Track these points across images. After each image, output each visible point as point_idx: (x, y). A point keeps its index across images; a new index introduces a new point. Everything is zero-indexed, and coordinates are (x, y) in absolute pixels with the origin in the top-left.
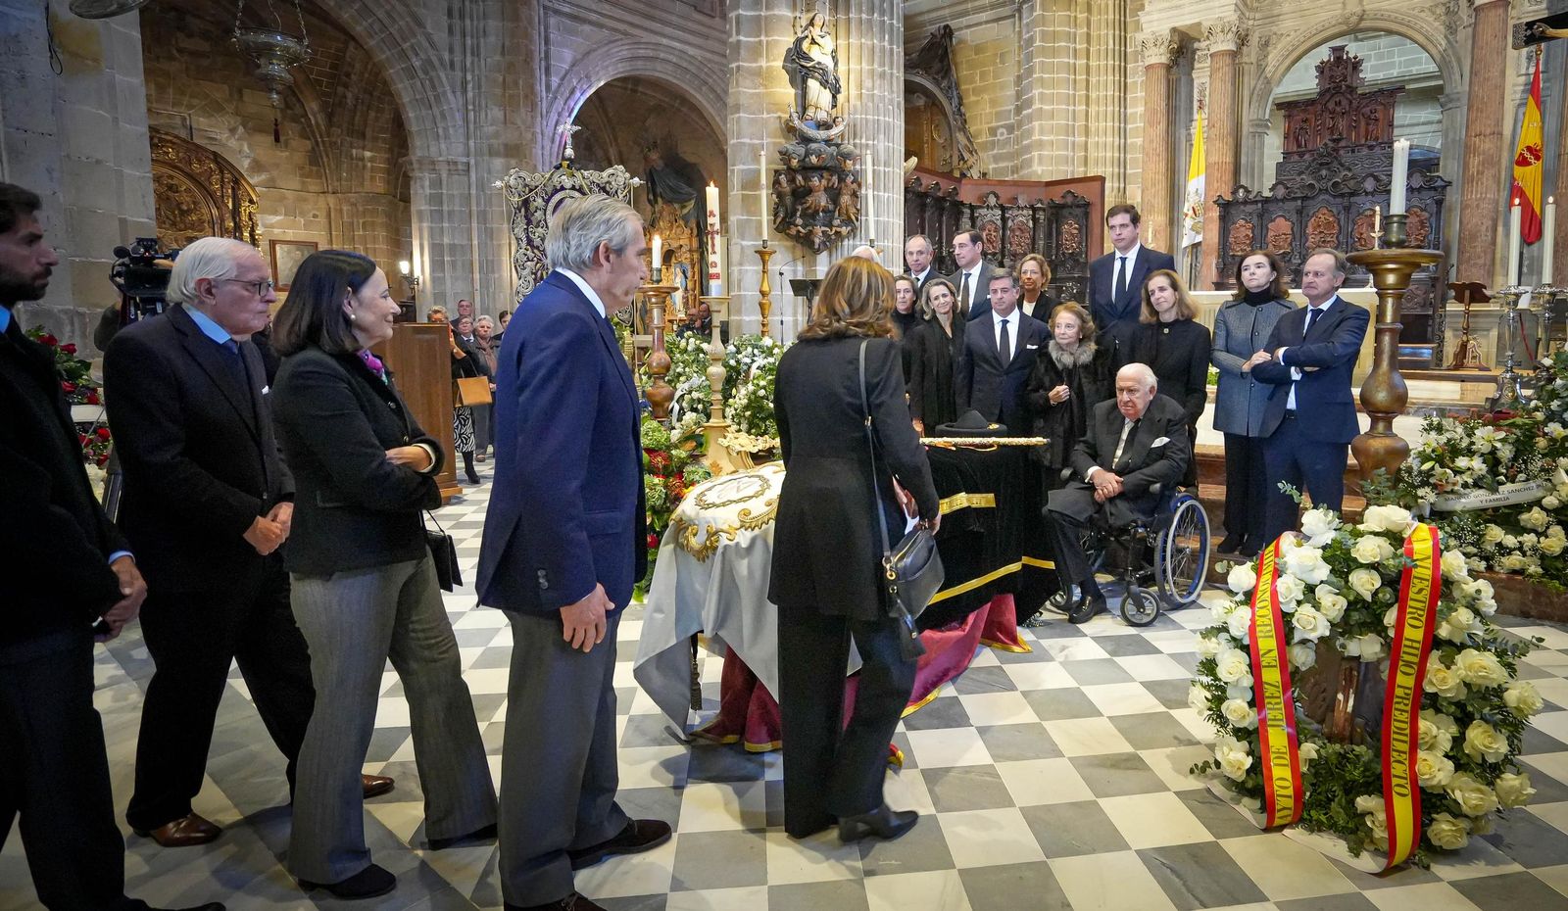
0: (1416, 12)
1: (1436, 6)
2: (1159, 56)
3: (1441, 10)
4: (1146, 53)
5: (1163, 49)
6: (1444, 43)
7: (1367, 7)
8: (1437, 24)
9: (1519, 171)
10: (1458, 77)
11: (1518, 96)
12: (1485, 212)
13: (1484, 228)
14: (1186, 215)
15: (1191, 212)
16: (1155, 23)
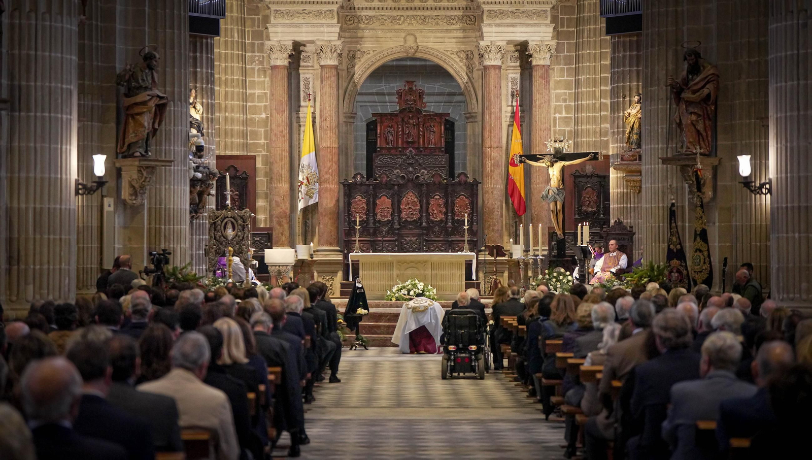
0: (448, 54)
1: (460, 52)
2: (281, 60)
3: (463, 55)
4: (273, 56)
5: (286, 55)
6: (466, 78)
7: (420, 44)
8: (461, 64)
9: (511, 169)
10: (474, 101)
11: (508, 119)
12: (496, 196)
13: (496, 206)
14: (302, 183)
15: (305, 181)
16: (280, 35)
